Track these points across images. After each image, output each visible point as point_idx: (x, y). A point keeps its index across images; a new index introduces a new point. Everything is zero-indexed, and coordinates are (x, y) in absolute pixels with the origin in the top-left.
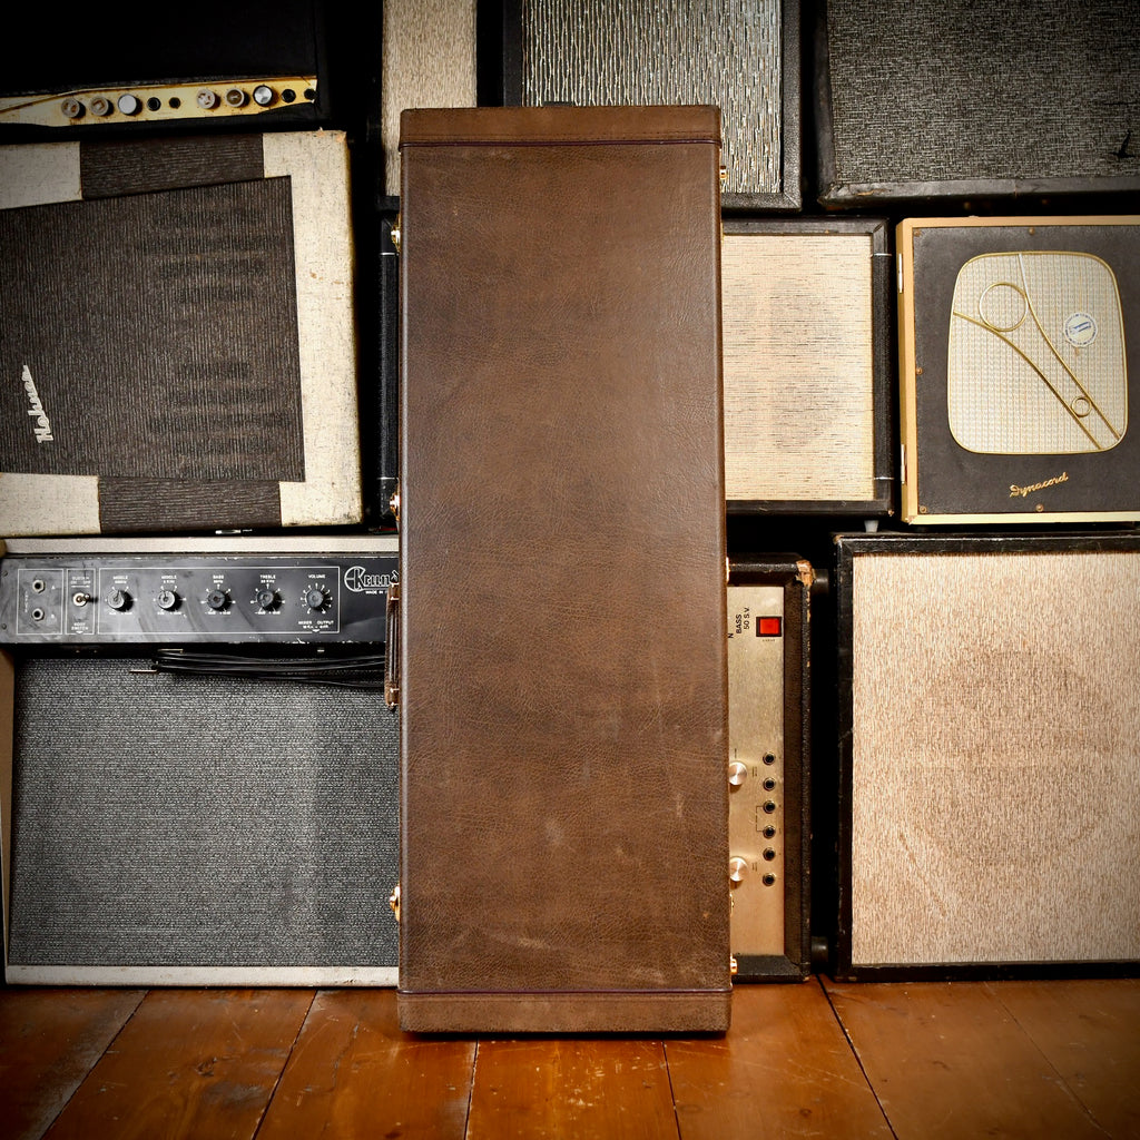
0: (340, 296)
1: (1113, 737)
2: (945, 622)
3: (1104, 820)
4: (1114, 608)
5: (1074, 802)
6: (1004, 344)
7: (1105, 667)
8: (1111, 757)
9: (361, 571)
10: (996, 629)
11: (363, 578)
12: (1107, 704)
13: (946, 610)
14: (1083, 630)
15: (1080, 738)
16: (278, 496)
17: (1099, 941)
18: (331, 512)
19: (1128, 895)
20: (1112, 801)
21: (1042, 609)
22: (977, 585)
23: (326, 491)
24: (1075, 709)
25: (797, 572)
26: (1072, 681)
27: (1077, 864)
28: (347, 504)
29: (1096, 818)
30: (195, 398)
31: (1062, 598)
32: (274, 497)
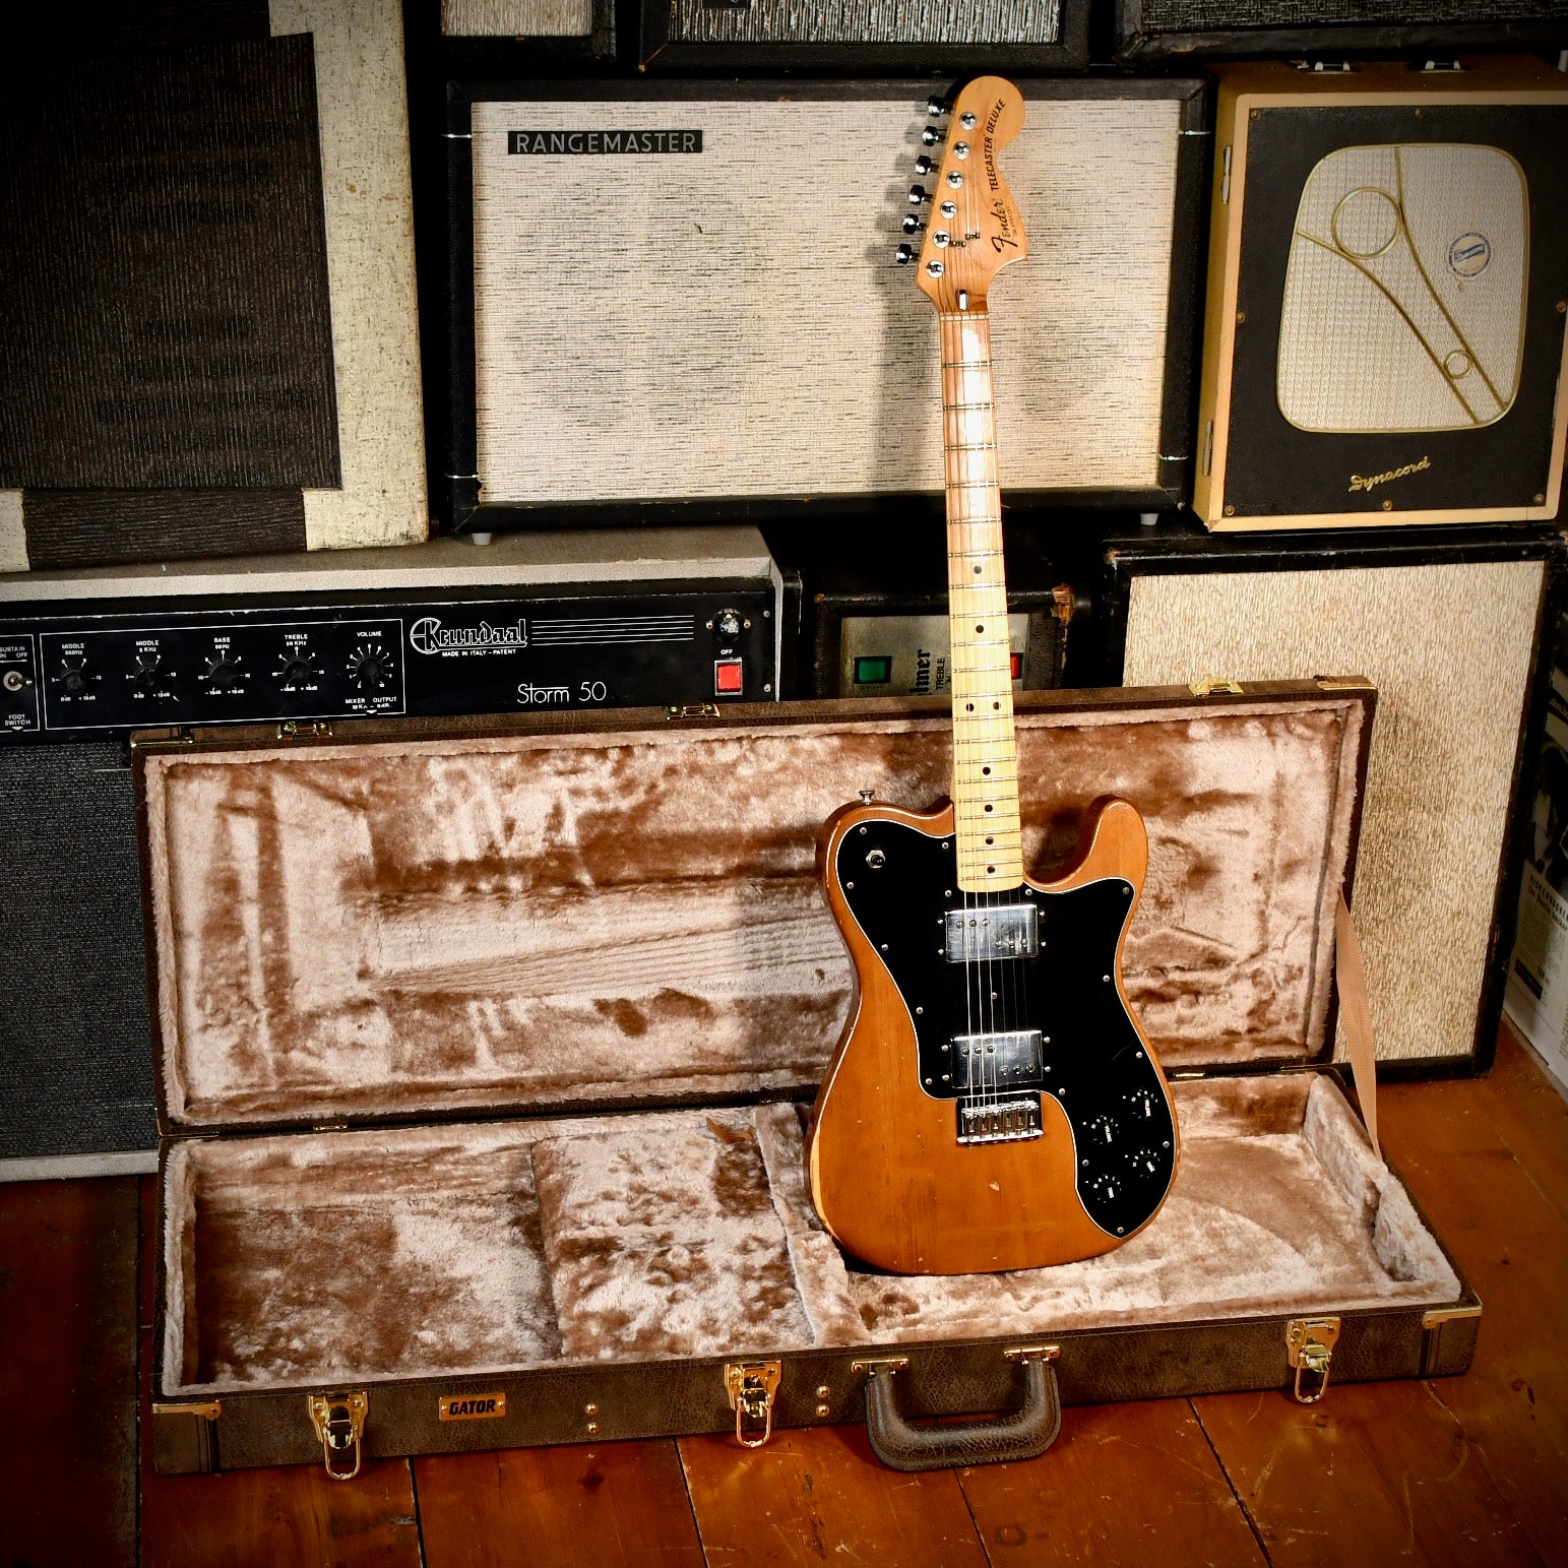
0: (393, 217)
1: (1448, 794)
2: (1245, 658)
3: (1424, 895)
4: (1470, 633)
5: (1389, 876)
6: (1362, 275)
7: (1449, 708)
8: (1444, 818)
9: (434, 624)
10: (1312, 665)
11: (437, 633)
12: (1446, 753)
13: (1248, 642)
14: (1426, 664)
15: (1406, 796)
16: (302, 512)
17: (1401, 1037)
18: (382, 529)
19: (1444, 982)
20: (1438, 871)
21: (1376, 636)
22: (1292, 609)
23: (374, 502)
24: (1403, 762)
25: (1051, 601)
26: (1404, 726)
27: (1385, 950)
28: (405, 520)
29: (1415, 893)
30: (168, 370)
31: (1403, 622)
32: (295, 513)
